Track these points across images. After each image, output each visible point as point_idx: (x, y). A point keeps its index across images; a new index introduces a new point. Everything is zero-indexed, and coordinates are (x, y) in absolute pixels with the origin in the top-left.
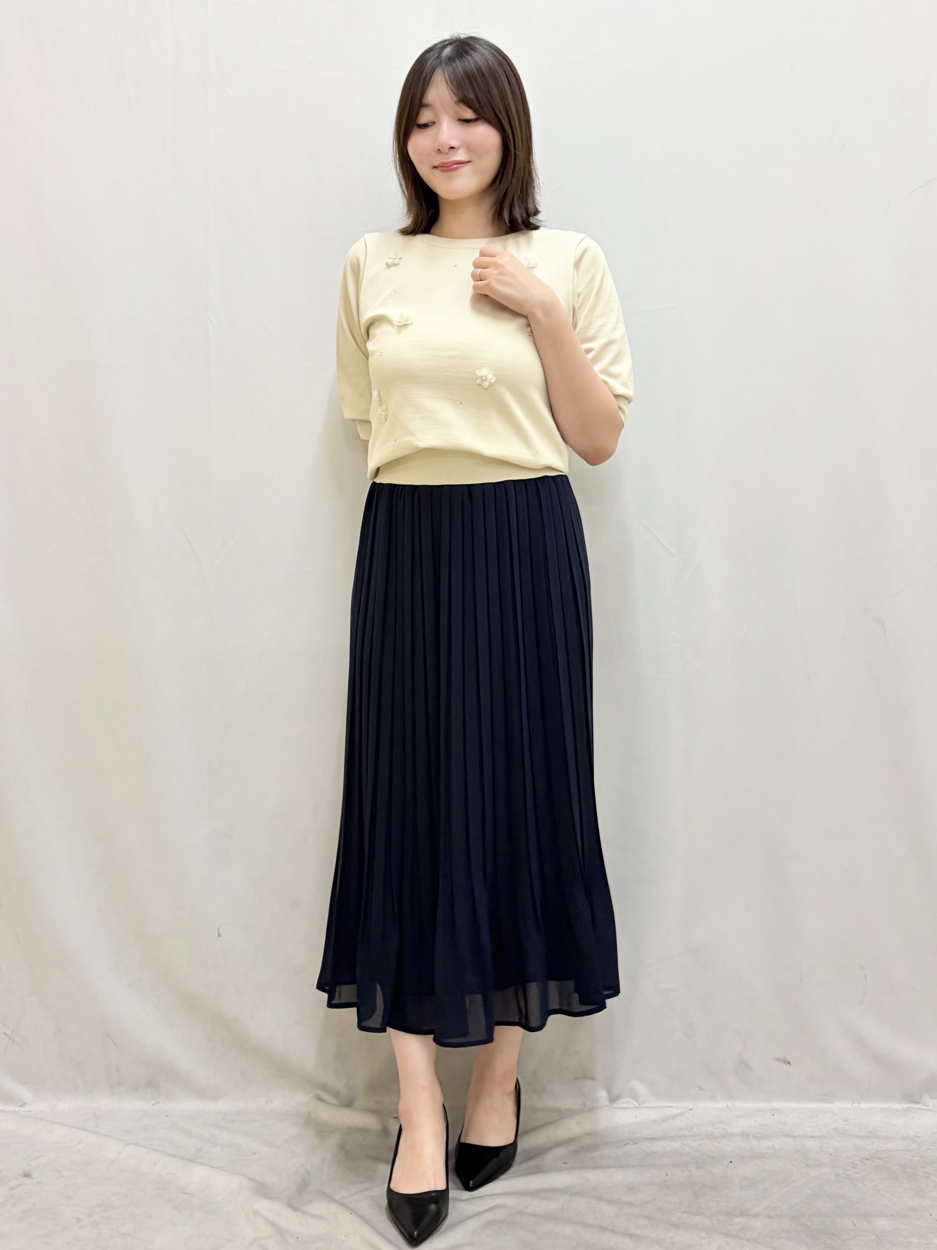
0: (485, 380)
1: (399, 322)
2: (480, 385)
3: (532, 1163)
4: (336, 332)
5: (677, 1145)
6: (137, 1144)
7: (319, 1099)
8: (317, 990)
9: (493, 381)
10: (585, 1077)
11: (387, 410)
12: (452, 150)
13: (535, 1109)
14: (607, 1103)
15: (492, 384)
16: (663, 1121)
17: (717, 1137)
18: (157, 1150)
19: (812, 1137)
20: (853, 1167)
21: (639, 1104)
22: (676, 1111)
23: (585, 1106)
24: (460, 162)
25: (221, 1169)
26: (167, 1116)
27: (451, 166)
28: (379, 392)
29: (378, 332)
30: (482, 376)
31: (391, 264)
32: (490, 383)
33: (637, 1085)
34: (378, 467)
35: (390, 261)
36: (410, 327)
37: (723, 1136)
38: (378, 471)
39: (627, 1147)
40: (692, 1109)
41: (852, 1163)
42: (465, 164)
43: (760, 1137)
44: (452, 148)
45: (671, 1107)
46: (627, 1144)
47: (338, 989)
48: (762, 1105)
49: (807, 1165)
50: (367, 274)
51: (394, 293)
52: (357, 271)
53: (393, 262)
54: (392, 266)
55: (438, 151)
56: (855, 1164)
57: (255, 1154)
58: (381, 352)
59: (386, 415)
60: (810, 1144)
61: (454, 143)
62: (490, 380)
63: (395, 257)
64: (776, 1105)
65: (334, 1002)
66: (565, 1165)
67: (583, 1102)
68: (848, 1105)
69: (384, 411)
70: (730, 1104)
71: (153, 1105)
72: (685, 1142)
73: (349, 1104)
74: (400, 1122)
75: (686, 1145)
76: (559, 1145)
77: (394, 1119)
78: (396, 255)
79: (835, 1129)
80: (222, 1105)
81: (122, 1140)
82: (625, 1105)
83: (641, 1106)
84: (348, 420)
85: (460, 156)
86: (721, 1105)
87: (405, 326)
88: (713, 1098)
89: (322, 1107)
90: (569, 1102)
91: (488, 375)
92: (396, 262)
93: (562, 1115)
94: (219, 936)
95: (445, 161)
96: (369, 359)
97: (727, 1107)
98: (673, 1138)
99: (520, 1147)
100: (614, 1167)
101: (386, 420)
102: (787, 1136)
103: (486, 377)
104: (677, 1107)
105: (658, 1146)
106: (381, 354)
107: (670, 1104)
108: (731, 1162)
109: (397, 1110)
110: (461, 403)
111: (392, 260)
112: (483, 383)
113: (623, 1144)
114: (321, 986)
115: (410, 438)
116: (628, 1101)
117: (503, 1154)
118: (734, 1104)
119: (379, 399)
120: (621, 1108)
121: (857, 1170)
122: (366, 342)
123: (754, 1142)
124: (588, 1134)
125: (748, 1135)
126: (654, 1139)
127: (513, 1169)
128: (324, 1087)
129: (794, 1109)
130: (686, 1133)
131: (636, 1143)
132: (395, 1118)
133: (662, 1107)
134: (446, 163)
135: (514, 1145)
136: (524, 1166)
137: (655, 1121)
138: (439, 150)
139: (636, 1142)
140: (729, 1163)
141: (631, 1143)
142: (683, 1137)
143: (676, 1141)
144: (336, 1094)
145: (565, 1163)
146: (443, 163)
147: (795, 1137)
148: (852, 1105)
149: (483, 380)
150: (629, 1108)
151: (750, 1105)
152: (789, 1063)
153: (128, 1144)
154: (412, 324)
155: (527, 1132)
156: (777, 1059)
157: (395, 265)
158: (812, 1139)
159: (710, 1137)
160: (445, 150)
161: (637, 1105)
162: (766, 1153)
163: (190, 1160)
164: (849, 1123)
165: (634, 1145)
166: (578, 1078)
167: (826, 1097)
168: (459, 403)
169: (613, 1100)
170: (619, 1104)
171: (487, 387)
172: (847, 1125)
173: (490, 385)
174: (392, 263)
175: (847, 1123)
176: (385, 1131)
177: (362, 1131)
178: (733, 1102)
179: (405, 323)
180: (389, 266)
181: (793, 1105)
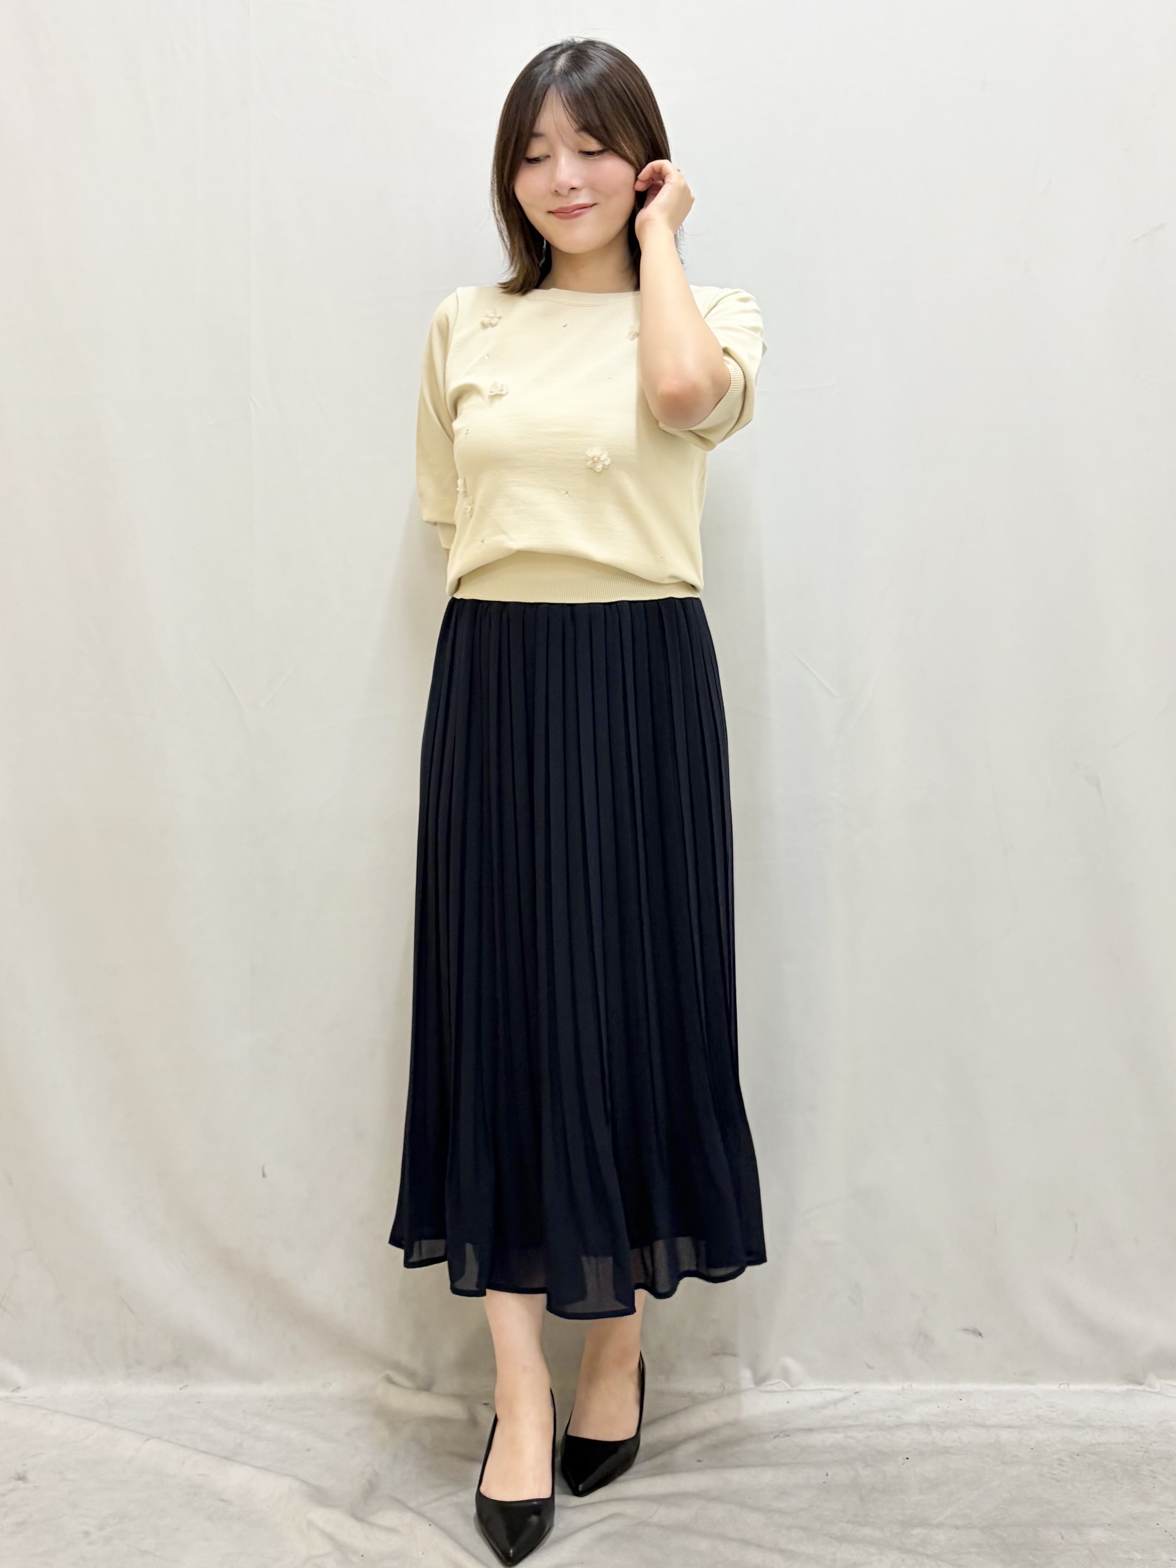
0: (597, 462)
1: (491, 392)
2: (591, 468)
3: (659, 1460)
4: (417, 410)
5: (839, 1437)
6: (160, 1438)
7: (390, 1380)
8: (389, 1245)
9: (607, 463)
10: (725, 1354)
11: (473, 502)
12: (573, 192)
13: (661, 1393)
14: (752, 1386)
15: (606, 467)
16: (824, 1406)
17: (890, 1428)
18: (185, 1446)
19: (1009, 1427)
20: (1060, 1465)
21: (792, 1386)
22: (839, 1395)
23: (724, 1389)
24: (583, 206)
25: (266, 1469)
26: (198, 1402)
27: (572, 212)
28: (465, 482)
29: (465, 407)
30: (594, 457)
31: (487, 324)
32: (604, 465)
33: (790, 1363)
34: (459, 577)
35: (486, 320)
36: (504, 398)
37: (898, 1427)
38: (459, 583)
39: (776, 1440)
40: (857, 1392)
41: (1059, 1459)
42: (589, 208)
43: (944, 1427)
44: (573, 189)
45: (832, 1390)
46: (777, 1436)
47: (417, 1244)
48: (947, 1387)
49: (1004, 1463)
50: (456, 337)
51: (487, 358)
52: (445, 333)
53: (490, 321)
54: (488, 327)
55: (556, 193)
56: (1062, 1461)
57: (309, 1450)
58: (468, 430)
59: (472, 509)
60: (1005, 1436)
61: (576, 183)
62: (604, 461)
63: (492, 315)
64: (965, 1387)
65: (411, 1260)
66: (699, 1464)
67: (722, 1384)
68: (1054, 1387)
69: (470, 504)
70: (906, 1385)
71: (181, 1389)
72: (849, 1434)
73: (427, 1387)
74: (493, 1408)
75: (850, 1437)
76: (690, 1438)
77: (484, 1406)
78: (495, 313)
79: (1038, 1417)
80: (266, 1389)
81: (143, 1434)
82: (775, 1388)
83: (795, 1389)
84: (428, 522)
85: (583, 198)
86: (896, 1387)
87: (499, 396)
88: (884, 1379)
89: (393, 1390)
90: (701, 1385)
91: (601, 455)
92: (494, 321)
93: (695, 1401)
94: (264, 1176)
95: (565, 205)
96: (456, 441)
97: (903, 1389)
98: (834, 1429)
99: (644, 1439)
100: (762, 1465)
101: (471, 516)
102: (978, 1425)
103: (599, 458)
104: (840, 1390)
105: (816, 1439)
106: (467, 432)
107: (831, 1387)
108: (908, 1459)
109: (492, 1395)
110: (567, 493)
111: (490, 319)
112: (595, 466)
113: (772, 1436)
114: (395, 1240)
115: (502, 537)
116: (779, 1382)
117: (622, 1451)
118: (911, 1385)
119: (464, 489)
120: (768, 1392)
121: (1065, 1469)
122: (452, 421)
123: (936, 1434)
124: (728, 1424)
125: (928, 1425)
126: (810, 1430)
127: (634, 1469)
128: (397, 1366)
129: (986, 1393)
130: (850, 1422)
131: (788, 1436)
132: (486, 1404)
133: (821, 1389)
134: (567, 208)
135: (636, 1439)
136: (648, 1464)
137: (812, 1408)
138: (556, 191)
139: (788, 1434)
140: (904, 1459)
141: (782, 1435)
142: (849, 1427)
143: (837, 1433)
144: (411, 1375)
145: (699, 1461)
146: (562, 208)
147: (987, 1427)
148: (1059, 1387)
149: (595, 462)
150: (780, 1392)
151: (932, 1387)
152: (980, 1334)
153: (149, 1438)
154: (507, 393)
155: (653, 1422)
156: (965, 1330)
157: (492, 325)
158: (1009, 1429)
159: (881, 1427)
160: (565, 191)
161: (789, 1387)
162: (952, 1447)
163: (227, 1458)
164: (1055, 1409)
165: (786, 1438)
166: (716, 1354)
167: (1026, 1376)
168: (564, 493)
169: (760, 1380)
170: (767, 1386)
171: (600, 470)
172: (1053, 1411)
173: (603, 469)
174: (488, 322)
175: (1053, 1409)
176: (473, 1422)
177: (443, 1421)
178: (910, 1384)
179: (499, 393)
180: (484, 326)
181: (985, 1387)
